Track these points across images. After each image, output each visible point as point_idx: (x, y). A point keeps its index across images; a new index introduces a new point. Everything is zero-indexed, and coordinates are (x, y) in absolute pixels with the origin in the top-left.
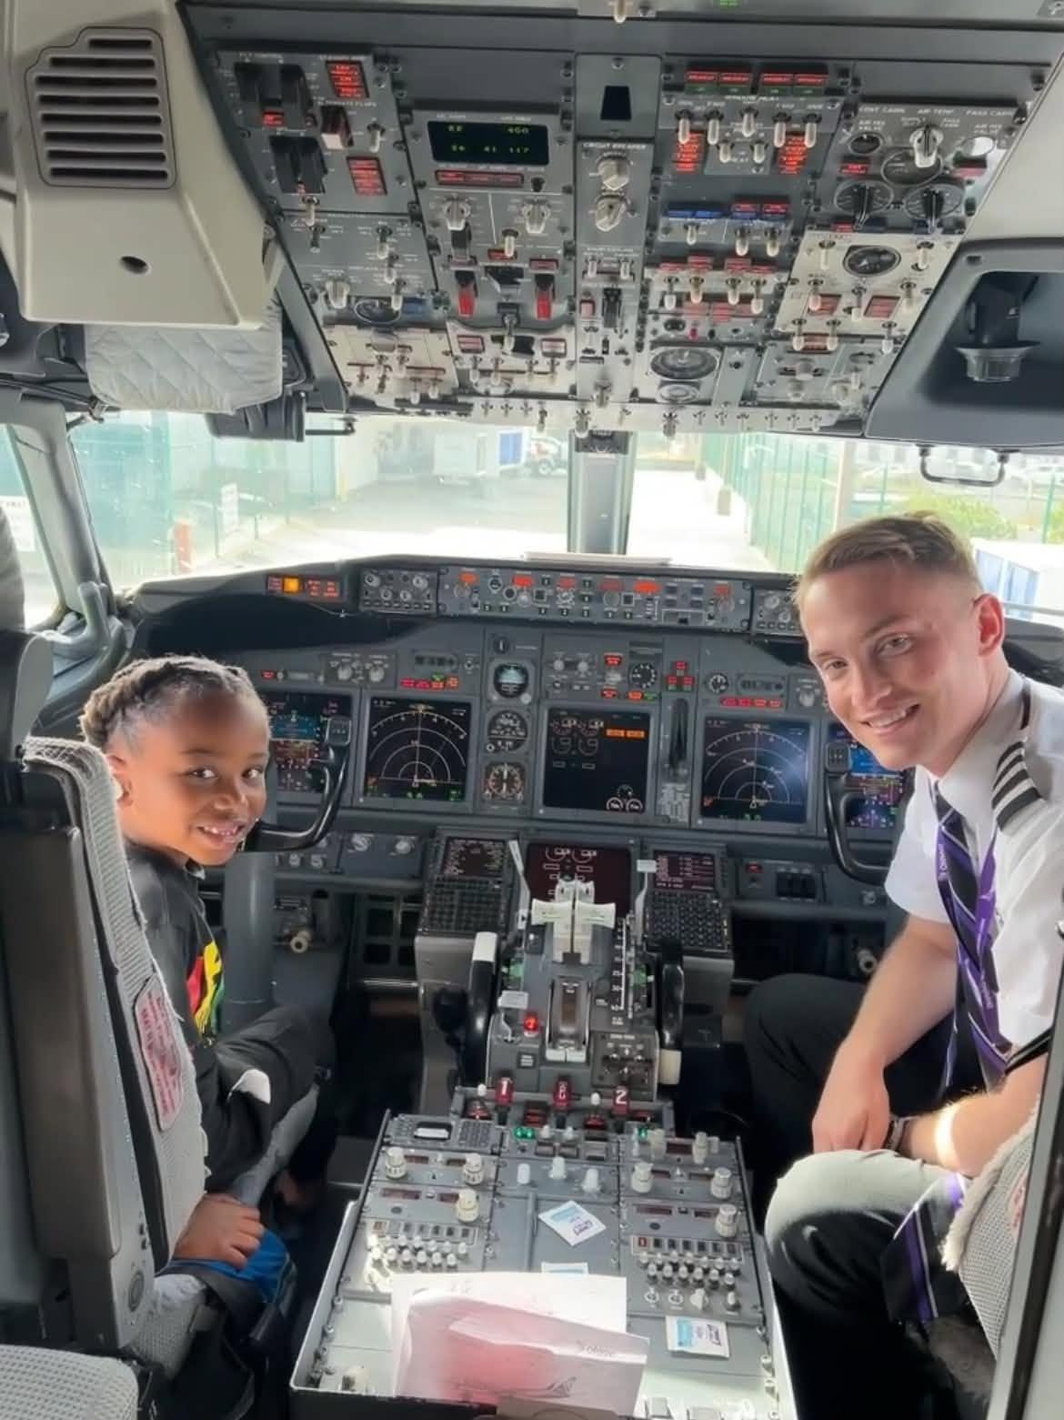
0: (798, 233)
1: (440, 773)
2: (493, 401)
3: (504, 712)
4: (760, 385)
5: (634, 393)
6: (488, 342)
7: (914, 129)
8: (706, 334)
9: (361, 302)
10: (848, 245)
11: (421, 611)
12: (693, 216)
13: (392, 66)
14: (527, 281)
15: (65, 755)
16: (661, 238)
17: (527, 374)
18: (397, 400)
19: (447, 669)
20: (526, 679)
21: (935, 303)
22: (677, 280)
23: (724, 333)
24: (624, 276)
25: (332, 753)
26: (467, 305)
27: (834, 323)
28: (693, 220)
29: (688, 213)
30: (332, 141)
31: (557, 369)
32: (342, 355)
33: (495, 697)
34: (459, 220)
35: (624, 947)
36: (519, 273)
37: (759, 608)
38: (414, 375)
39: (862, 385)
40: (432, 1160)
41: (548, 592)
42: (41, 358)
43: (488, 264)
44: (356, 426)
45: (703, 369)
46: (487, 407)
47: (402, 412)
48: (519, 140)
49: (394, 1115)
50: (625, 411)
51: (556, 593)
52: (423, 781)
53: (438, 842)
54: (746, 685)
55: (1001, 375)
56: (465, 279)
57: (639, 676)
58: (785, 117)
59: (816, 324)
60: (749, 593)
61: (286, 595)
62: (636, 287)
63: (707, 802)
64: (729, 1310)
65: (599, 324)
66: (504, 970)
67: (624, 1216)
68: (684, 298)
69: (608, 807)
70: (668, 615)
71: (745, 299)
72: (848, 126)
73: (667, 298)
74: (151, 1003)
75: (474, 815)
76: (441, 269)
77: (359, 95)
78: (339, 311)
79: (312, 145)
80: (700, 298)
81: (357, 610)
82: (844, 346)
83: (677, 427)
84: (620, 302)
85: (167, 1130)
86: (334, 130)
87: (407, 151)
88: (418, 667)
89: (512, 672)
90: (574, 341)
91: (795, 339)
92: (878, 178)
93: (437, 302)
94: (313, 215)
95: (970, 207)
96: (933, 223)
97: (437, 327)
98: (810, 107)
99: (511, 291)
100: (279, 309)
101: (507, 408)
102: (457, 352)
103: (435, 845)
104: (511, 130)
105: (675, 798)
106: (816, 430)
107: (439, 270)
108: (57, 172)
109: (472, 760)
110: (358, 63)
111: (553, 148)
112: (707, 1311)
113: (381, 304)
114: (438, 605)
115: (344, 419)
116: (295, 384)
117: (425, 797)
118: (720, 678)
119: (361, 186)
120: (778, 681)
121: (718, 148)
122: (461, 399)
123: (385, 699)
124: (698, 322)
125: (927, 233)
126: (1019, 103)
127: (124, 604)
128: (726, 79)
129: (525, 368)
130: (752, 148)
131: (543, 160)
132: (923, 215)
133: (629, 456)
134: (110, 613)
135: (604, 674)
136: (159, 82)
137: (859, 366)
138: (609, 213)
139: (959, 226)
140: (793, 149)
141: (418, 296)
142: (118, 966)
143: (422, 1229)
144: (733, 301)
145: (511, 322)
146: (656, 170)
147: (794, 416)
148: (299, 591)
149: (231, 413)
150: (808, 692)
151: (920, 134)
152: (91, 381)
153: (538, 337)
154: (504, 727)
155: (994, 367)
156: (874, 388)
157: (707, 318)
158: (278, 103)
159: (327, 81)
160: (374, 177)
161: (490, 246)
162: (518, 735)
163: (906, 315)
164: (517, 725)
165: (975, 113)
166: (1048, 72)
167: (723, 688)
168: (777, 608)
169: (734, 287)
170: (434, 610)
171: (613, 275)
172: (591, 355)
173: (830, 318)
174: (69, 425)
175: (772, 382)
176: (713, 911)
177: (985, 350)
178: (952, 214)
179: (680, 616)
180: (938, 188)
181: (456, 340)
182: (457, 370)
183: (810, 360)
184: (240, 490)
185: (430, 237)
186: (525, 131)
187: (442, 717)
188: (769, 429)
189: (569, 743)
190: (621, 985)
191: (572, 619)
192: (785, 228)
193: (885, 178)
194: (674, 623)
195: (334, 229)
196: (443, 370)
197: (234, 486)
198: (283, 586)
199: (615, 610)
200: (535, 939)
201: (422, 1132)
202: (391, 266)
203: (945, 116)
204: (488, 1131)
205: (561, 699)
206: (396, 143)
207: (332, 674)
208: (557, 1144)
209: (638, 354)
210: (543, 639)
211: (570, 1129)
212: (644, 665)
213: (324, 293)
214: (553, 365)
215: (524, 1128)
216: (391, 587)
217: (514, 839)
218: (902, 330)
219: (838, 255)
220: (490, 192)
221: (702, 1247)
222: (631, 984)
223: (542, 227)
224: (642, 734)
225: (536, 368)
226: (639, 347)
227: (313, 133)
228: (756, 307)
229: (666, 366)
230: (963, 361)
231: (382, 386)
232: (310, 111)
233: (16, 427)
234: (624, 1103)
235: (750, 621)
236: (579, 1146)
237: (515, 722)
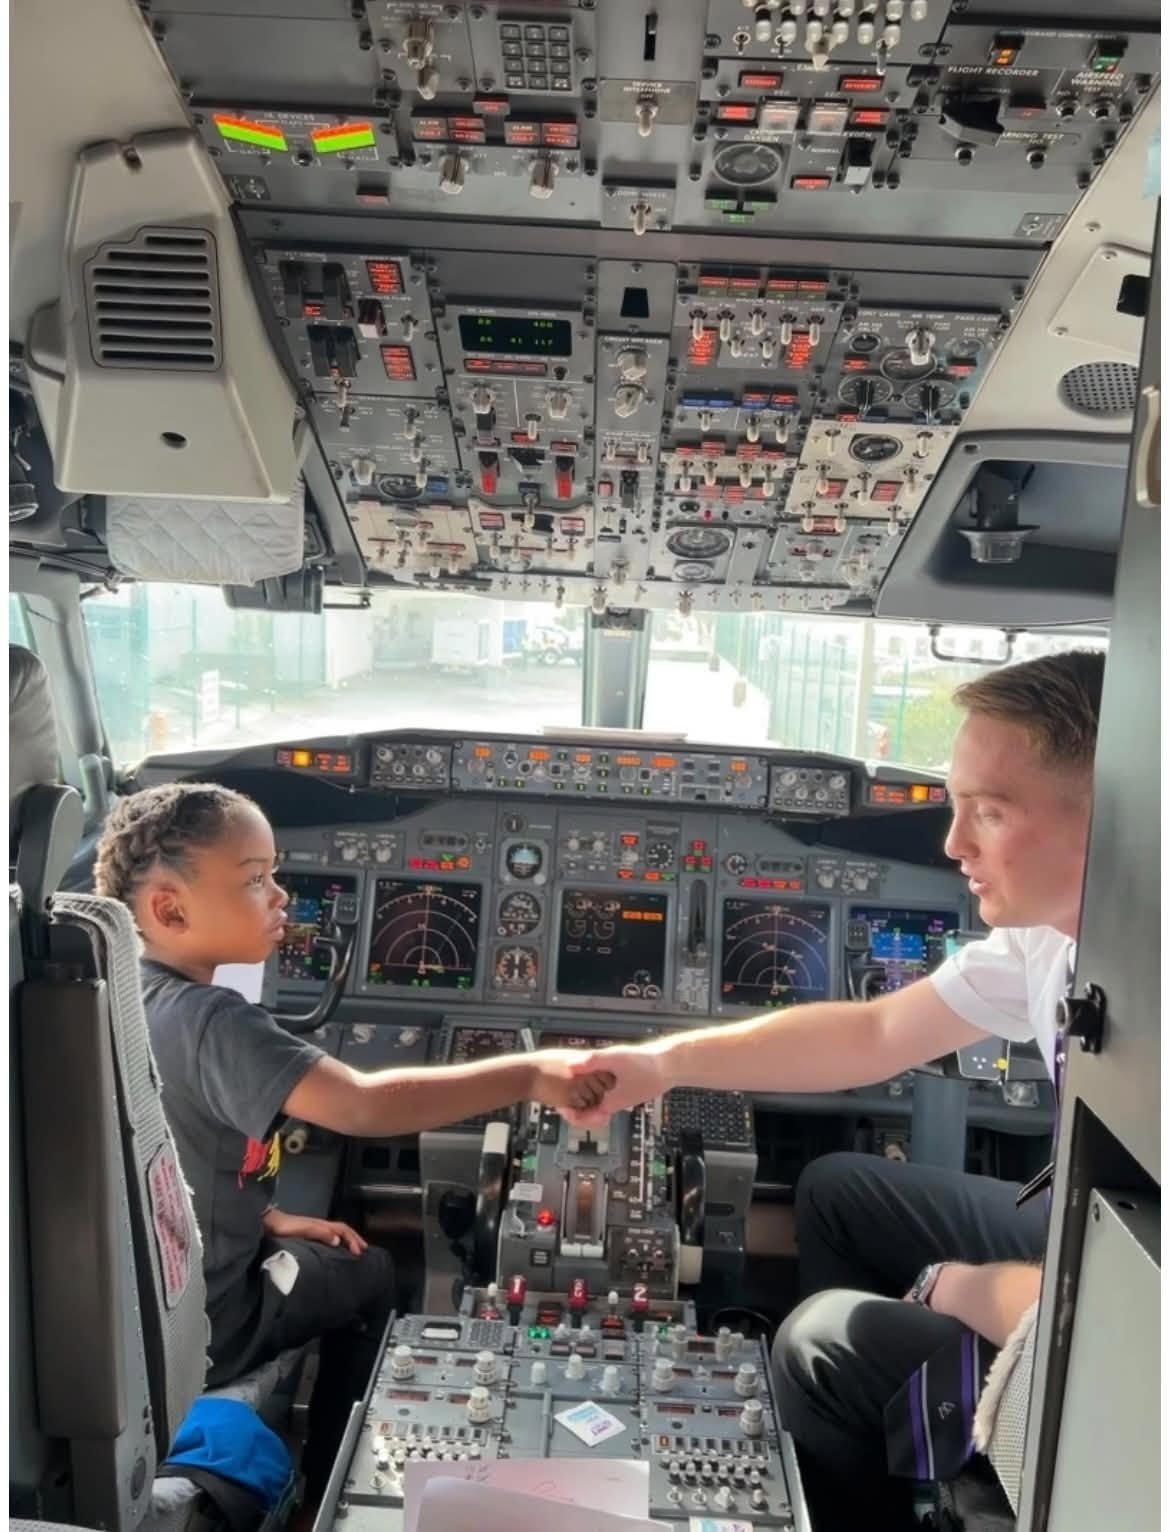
0: (805, 421)
1: (448, 958)
2: (511, 577)
3: (517, 894)
4: (772, 565)
5: (651, 571)
6: (509, 521)
7: (909, 331)
8: (720, 515)
9: (385, 480)
10: (852, 434)
11: (433, 786)
12: (707, 405)
13: (429, 266)
14: (548, 463)
15: (92, 909)
16: (676, 424)
17: (547, 551)
18: (416, 575)
19: (458, 849)
20: (540, 859)
21: (937, 488)
22: (692, 464)
23: (737, 515)
24: (642, 459)
25: (338, 931)
26: (489, 484)
27: (842, 506)
28: (707, 408)
29: (701, 402)
30: (368, 331)
31: (576, 546)
32: (362, 530)
33: (507, 878)
34: (484, 404)
35: (642, 1136)
36: (541, 455)
37: (775, 785)
38: (434, 551)
39: (870, 566)
40: (440, 1361)
41: (564, 766)
42: (64, 528)
43: (511, 446)
44: (372, 600)
45: (717, 549)
46: (505, 583)
47: (422, 587)
48: (544, 333)
49: (400, 1315)
50: (640, 588)
51: (573, 768)
52: (430, 967)
53: (445, 1032)
54: (764, 866)
55: (1004, 556)
56: (488, 459)
57: (656, 856)
58: (789, 318)
59: (824, 507)
60: (765, 770)
61: (297, 771)
62: (652, 469)
63: (728, 988)
64: (756, 1509)
65: (617, 505)
66: (516, 1162)
67: (645, 1415)
68: (698, 481)
69: (624, 993)
70: (686, 791)
71: (757, 483)
72: (849, 328)
73: (682, 481)
74: (164, 1170)
75: (484, 1004)
76: (465, 450)
77: (395, 291)
78: (364, 488)
79: (347, 334)
80: (714, 481)
81: (367, 785)
82: (851, 528)
83: (693, 605)
84: (637, 484)
85: (174, 1309)
86: (370, 321)
87: (438, 341)
88: (426, 847)
89: (525, 851)
90: (592, 520)
91: (805, 521)
92: (878, 373)
93: (460, 481)
94: (345, 396)
95: (965, 401)
96: (930, 414)
97: (459, 505)
98: (813, 310)
99: (533, 471)
100: (301, 485)
101: (526, 584)
102: (478, 529)
103: (442, 1035)
104: (536, 324)
105: (694, 984)
106: (827, 609)
107: (463, 450)
108: (108, 355)
109: (482, 944)
110: (397, 264)
111: (576, 341)
112: (732, 1512)
113: (405, 483)
114: (451, 779)
115: (359, 594)
116: (315, 557)
117: (432, 984)
118: (738, 859)
119: (393, 371)
120: (799, 862)
121: (729, 343)
122: (480, 575)
123: (391, 880)
124: (712, 504)
125: (925, 424)
126: (1003, 310)
127: (124, 779)
128: (735, 284)
129: (544, 545)
130: (761, 345)
131: (566, 350)
132: (921, 408)
133: (644, 633)
134: (109, 788)
135: (620, 854)
136: (210, 276)
137: (867, 547)
138: (627, 401)
139: (956, 418)
140: (800, 346)
141: (442, 475)
142: (134, 1126)
143: (431, 1430)
144: (745, 484)
145: (531, 501)
146: (672, 362)
147: (806, 595)
148: (309, 766)
149: (251, 585)
150: (828, 873)
151: (914, 336)
152: (111, 552)
153: (557, 515)
154: (516, 909)
155: (997, 549)
156: (882, 568)
157: (720, 500)
158: (319, 296)
159: (367, 278)
160: (405, 363)
161: (513, 429)
162: (530, 918)
163: (909, 500)
164: (530, 907)
165: (963, 318)
166: (1028, 285)
167: (742, 868)
168: (794, 785)
169: (746, 471)
170: (447, 784)
171: (631, 458)
172: (608, 534)
173: (838, 502)
174: (83, 596)
175: (784, 563)
176: (735, 1103)
177: (987, 534)
178: (948, 407)
179: (698, 792)
180: (933, 383)
181: (478, 519)
182: (478, 547)
183: (821, 542)
184: (222, 677)
185: (457, 420)
186: (550, 325)
187: (451, 899)
188: (781, 607)
189: (584, 926)
190: (639, 1176)
191: (588, 794)
192: (793, 418)
193: (883, 372)
194: (691, 799)
195: (364, 411)
196: (463, 546)
197: (215, 674)
198: (292, 758)
199: (632, 785)
200: (549, 1130)
201: (430, 1333)
202: (417, 445)
203: (937, 320)
204: (500, 1331)
205: (574, 879)
206: (427, 334)
207: (336, 854)
208: (573, 1344)
209: (654, 534)
210: (557, 818)
211: (586, 1328)
212: (662, 844)
213: (349, 470)
214: (571, 543)
215: (539, 1328)
216: (404, 762)
217: (525, 1027)
218: (906, 513)
219: (844, 443)
220: (514, 379)
221: (726, 1445)
222: (651, 1175)
223: (565, 413)
224: (659, 917)
225: (555, 546)
226: (656, 526)
227: (351, 323)
228: (768, 491)
229: (680, 545)
230: (967, 543)
231: (402, 561)
232: (350, 304)
233: (29, 597)
234: (644, 1300)
235: (767, 798)
236: (596, 1345)
237: (528, 903)
